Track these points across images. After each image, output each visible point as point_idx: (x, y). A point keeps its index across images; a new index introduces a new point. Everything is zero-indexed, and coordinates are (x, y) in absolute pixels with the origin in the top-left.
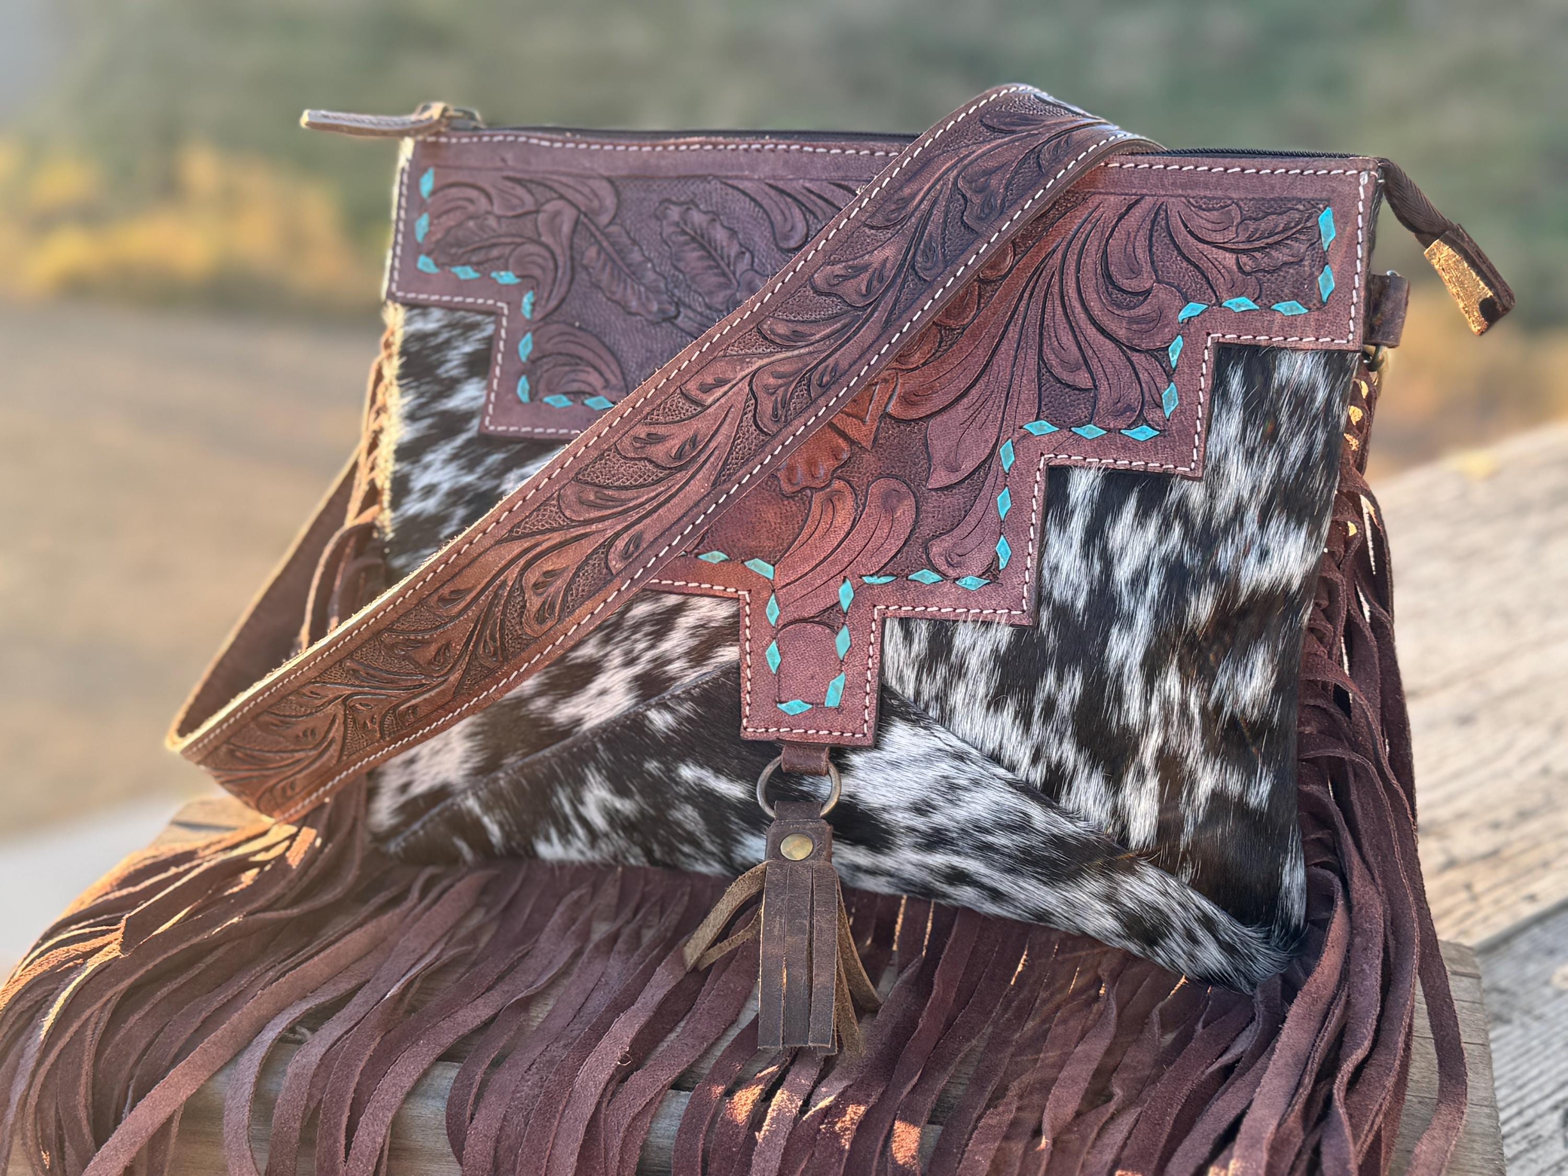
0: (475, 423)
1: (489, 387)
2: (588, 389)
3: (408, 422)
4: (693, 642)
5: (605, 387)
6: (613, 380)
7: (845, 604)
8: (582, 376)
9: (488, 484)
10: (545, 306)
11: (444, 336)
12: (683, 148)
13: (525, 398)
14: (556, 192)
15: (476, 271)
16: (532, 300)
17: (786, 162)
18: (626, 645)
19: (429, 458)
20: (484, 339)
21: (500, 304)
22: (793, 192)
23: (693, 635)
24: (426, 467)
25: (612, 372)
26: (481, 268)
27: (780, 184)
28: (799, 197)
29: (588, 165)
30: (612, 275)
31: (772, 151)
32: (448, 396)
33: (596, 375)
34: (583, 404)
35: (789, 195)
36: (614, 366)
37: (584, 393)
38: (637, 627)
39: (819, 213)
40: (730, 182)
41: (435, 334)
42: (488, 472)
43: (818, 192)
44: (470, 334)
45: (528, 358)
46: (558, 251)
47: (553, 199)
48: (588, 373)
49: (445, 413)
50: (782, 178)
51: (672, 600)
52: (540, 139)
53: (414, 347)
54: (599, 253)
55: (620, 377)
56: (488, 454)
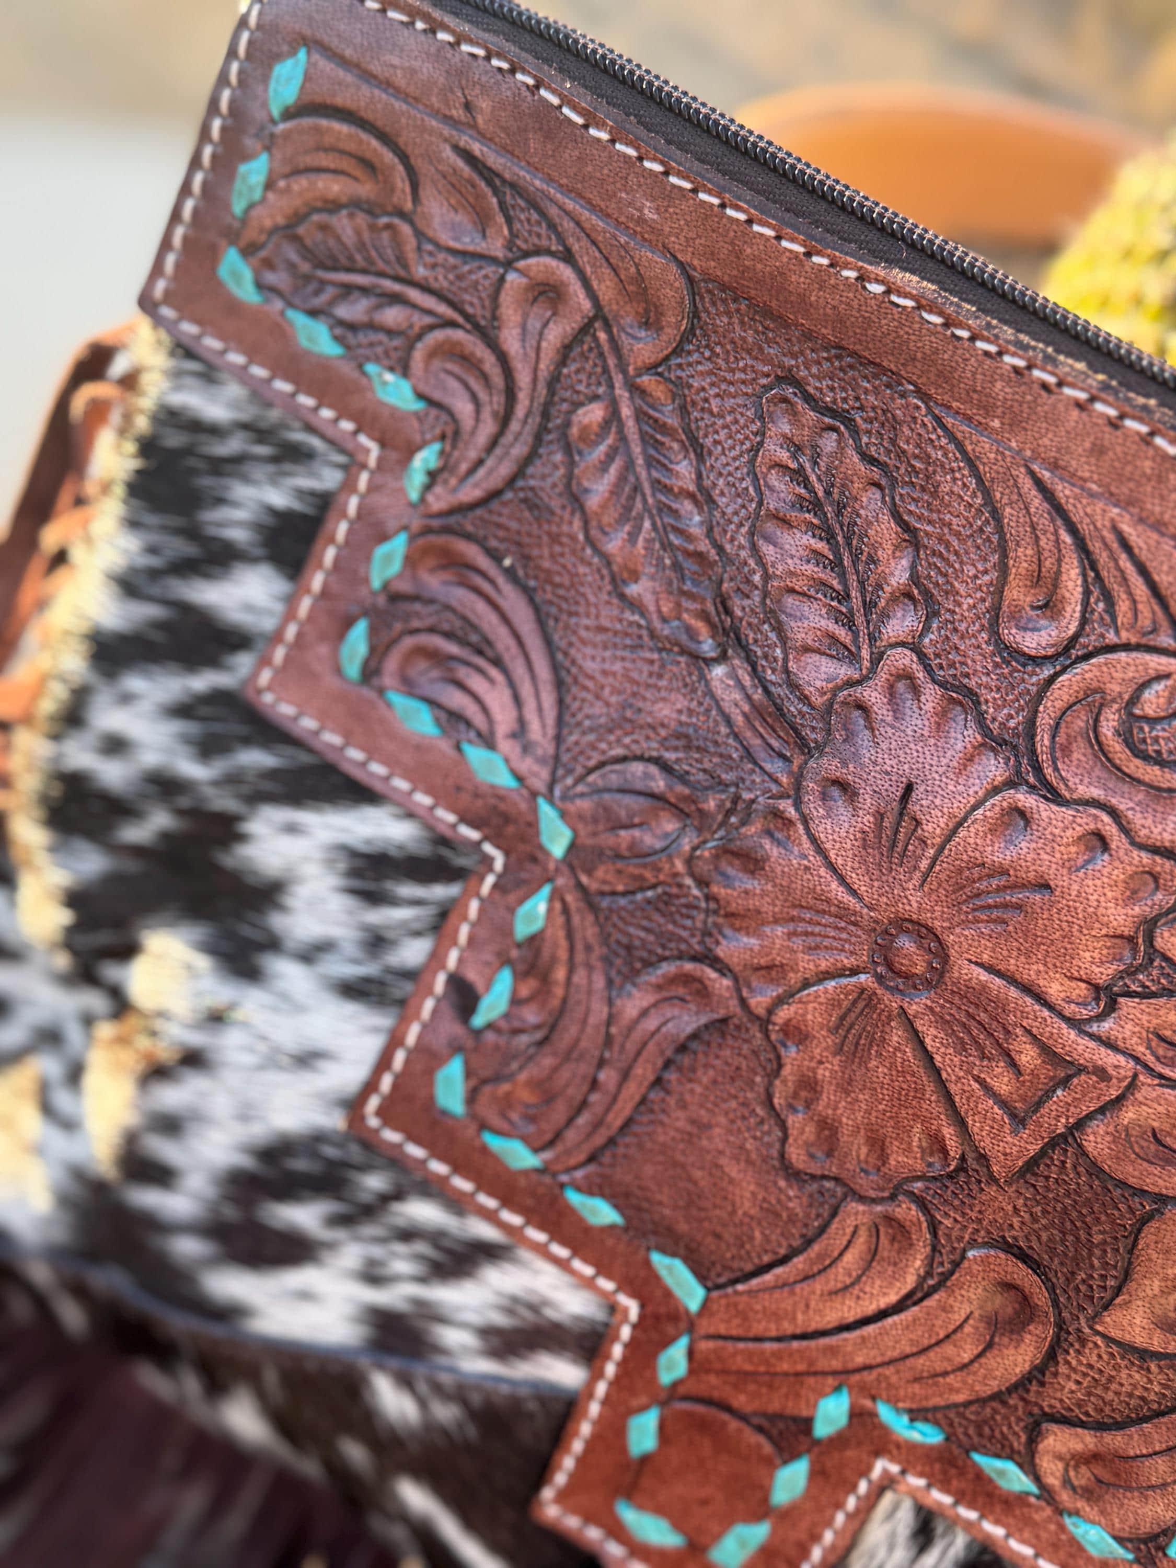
0: (244, 662)
1: (291, 601)
2: (478, 719)
3: (115, 588)
4: (500, 1320)
5: (514, 735)
6: (534, 726)
7: (822, 1430)
8: (477, 683)
9: (225, 802)
10: (454, 490)
11: (233, 445)
12: (876, 288)
13: (353, 670)
14: (561, 239)
15: (338, 339)
16: (433, 463)
17: (1099, 450)
18: (377, 1251)
19: (135, 682)
20: (313, 494)
21: (363, 439)
22: (1085, 528)
23: (509, 1311)
24: (126, 699)
25: (540, 709)
26: (351, 339)
27: (1063, 491)
28: (1095, 547)
29: (650, 215)
30: (615, 491)
31: (1079, 405)
32: (207, 576)
33: (506, 694)
34: (458, 748)
35: (1073, 530)
36: (548, 699)
37: (469, 724)
38: (407, 1234)
39: (1123, 606)
40: (949, 421)
41: (215, 431)
42: (232, 780)
43: (1144, 556)
44: (287, 467)
45: (386, 586)
46: (523, 378)
47: (549, 253)
48: (491, 681)
49: (186, 609)
50: (1073, 478)
51: (485, 1231)
52: (566, 100)
53: (174, 440)
54: (606, 425)
55: (551, 731)
56: (247, 741)
